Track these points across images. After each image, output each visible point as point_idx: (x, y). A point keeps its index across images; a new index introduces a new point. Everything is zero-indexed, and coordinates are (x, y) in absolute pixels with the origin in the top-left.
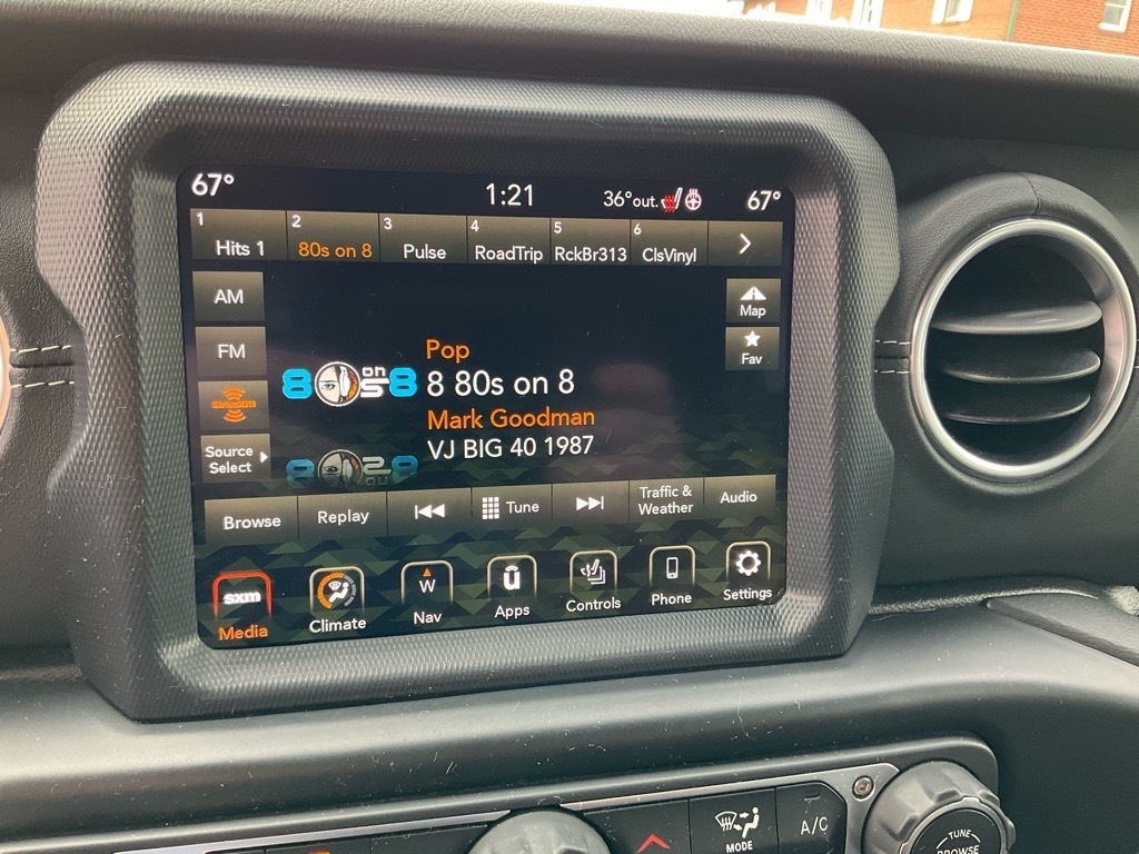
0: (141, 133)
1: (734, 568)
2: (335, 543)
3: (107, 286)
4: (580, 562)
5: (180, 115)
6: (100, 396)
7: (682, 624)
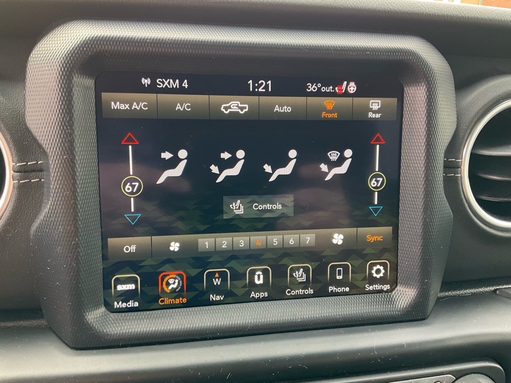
0: (77, 55)
1: (371, 274)
2: (171, 260)
3: (60, 132)
4: (293, 270)
5: (97, 46)
6: (56, 187)
7: (344, 302)
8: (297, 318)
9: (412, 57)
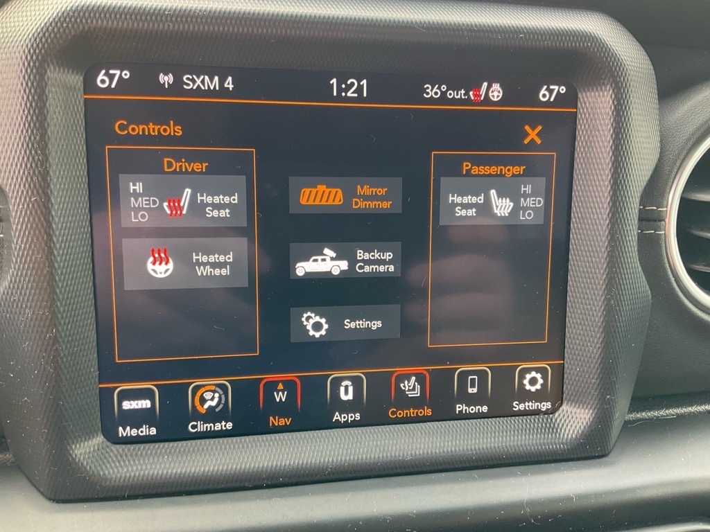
0: (52, 35)
1: (521, 385)
4: (400, 379)
5: (84, 21)
6: (20, 247)
7: (480, 429)
8: (405, 454)
9: (591, 44)
